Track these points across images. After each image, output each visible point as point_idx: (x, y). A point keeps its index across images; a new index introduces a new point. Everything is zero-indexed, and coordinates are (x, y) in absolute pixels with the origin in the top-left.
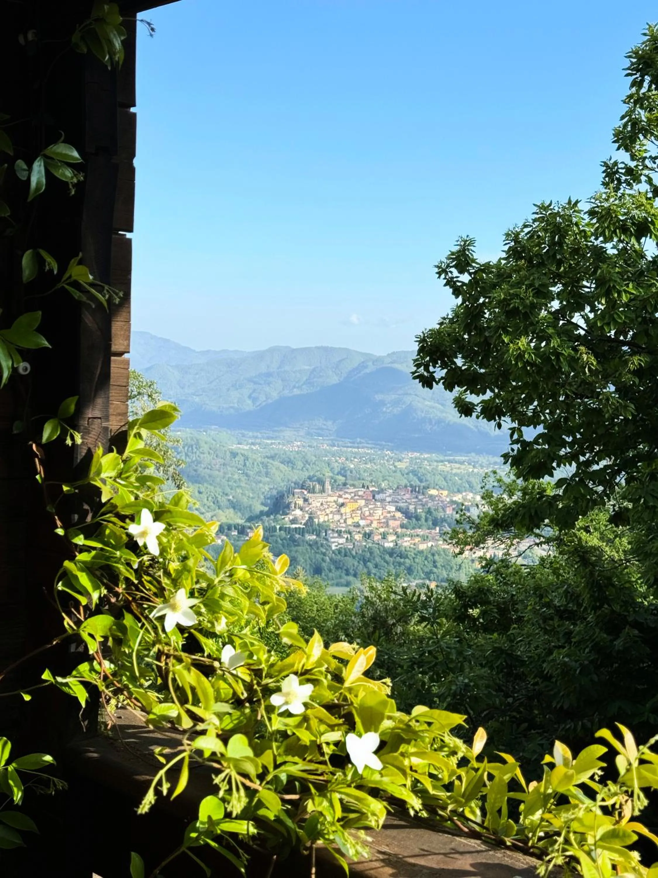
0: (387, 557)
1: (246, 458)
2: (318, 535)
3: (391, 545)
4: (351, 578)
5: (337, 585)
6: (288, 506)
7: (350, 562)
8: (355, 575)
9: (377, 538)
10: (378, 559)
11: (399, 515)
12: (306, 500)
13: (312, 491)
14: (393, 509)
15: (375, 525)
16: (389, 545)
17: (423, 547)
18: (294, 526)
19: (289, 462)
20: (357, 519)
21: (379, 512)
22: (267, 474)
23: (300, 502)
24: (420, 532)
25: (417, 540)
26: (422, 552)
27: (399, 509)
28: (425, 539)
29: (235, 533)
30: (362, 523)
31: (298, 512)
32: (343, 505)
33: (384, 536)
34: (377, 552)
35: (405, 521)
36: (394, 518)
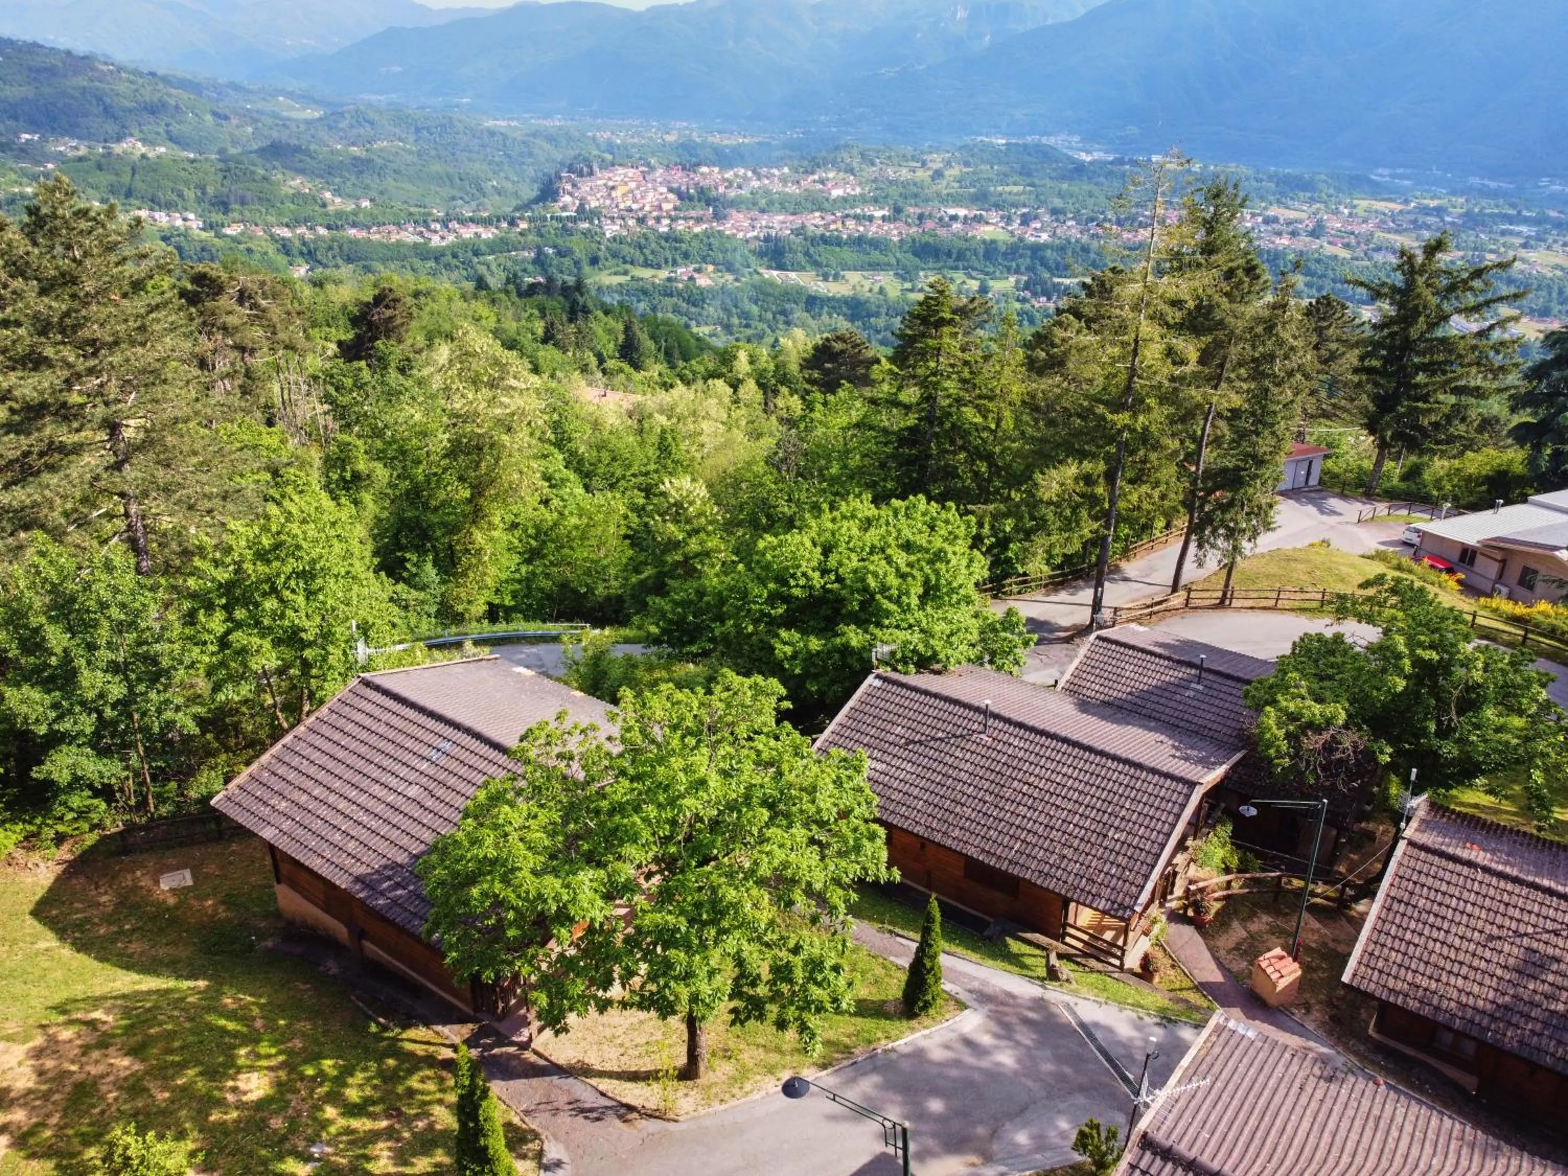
0: (663, 243)
1: (505, 137)
2: (591, 223)
3: (666, 229)
4: (628, 266)
5: (616, 274)
6: (556, 193)
7: (626, 250)
8: (632, 263)
9: (651, 223)
10: (654, 245)
11: (671, 196)
12: (574, 185)
13: (581, 174)
14: (664, 190)
15: (647, 208)
16: (663, 229)
17: (697, 230)
18: (565, 214)
19: (551, 139)
20: (629, 203)
21: (651, 194)
22: (530, 154)
23: (568, 187)
24: (693, 213)
25: (691, 223)
26: (696, 236)
27: (671, 190)
28: (699, 220)
29: (504, 225)
30: (635, 206)
31: (567, 199)
32: (613, 188)
33: (658, 220)
34: (651, 237)
35: (678, 203)
36: (666, 200)
